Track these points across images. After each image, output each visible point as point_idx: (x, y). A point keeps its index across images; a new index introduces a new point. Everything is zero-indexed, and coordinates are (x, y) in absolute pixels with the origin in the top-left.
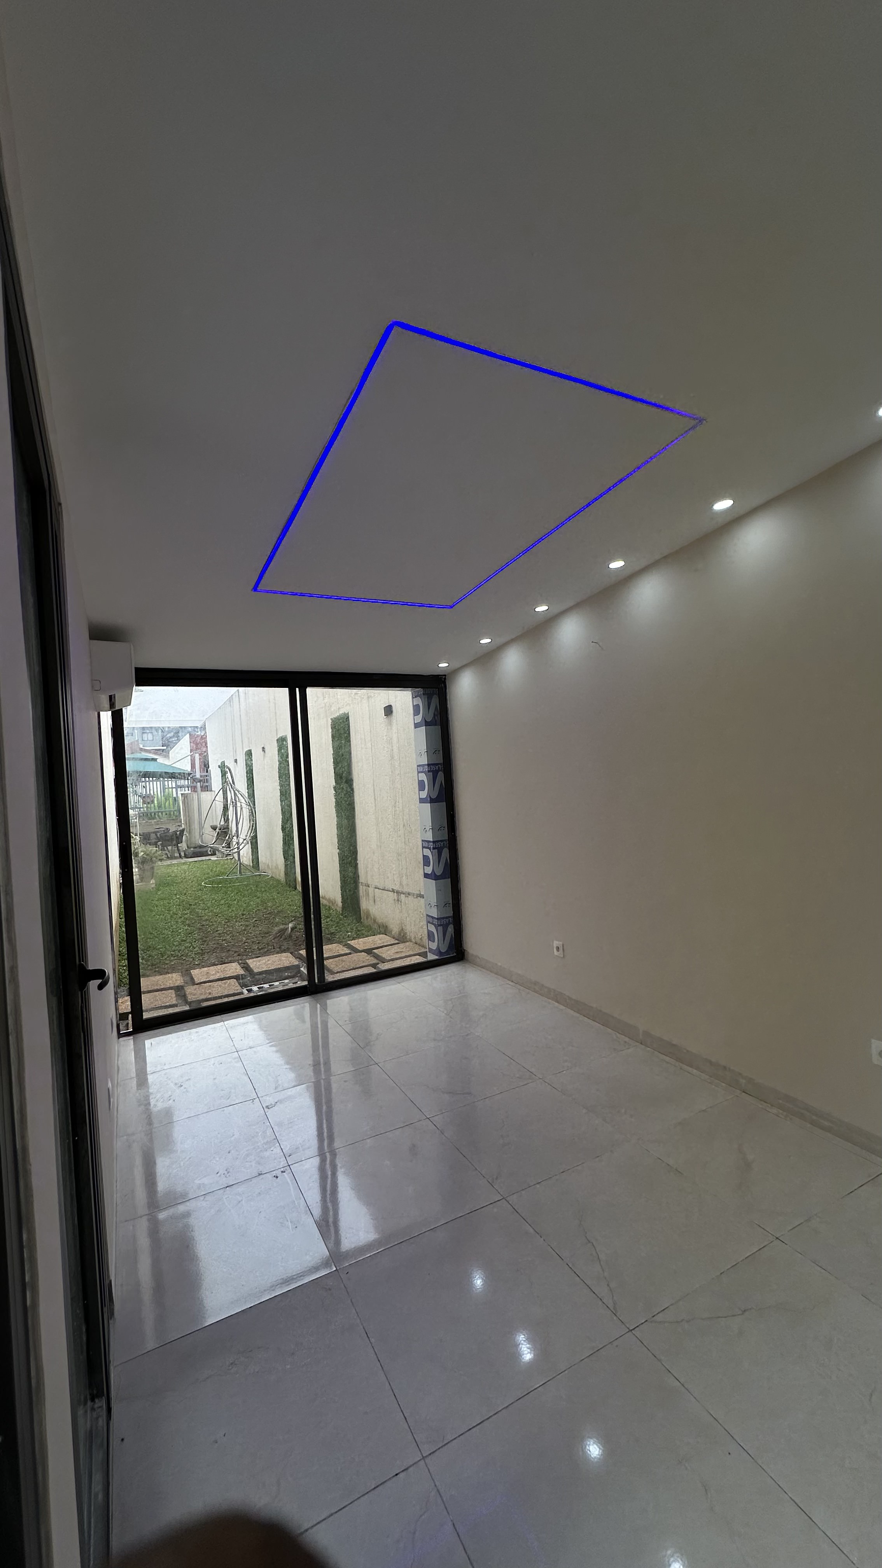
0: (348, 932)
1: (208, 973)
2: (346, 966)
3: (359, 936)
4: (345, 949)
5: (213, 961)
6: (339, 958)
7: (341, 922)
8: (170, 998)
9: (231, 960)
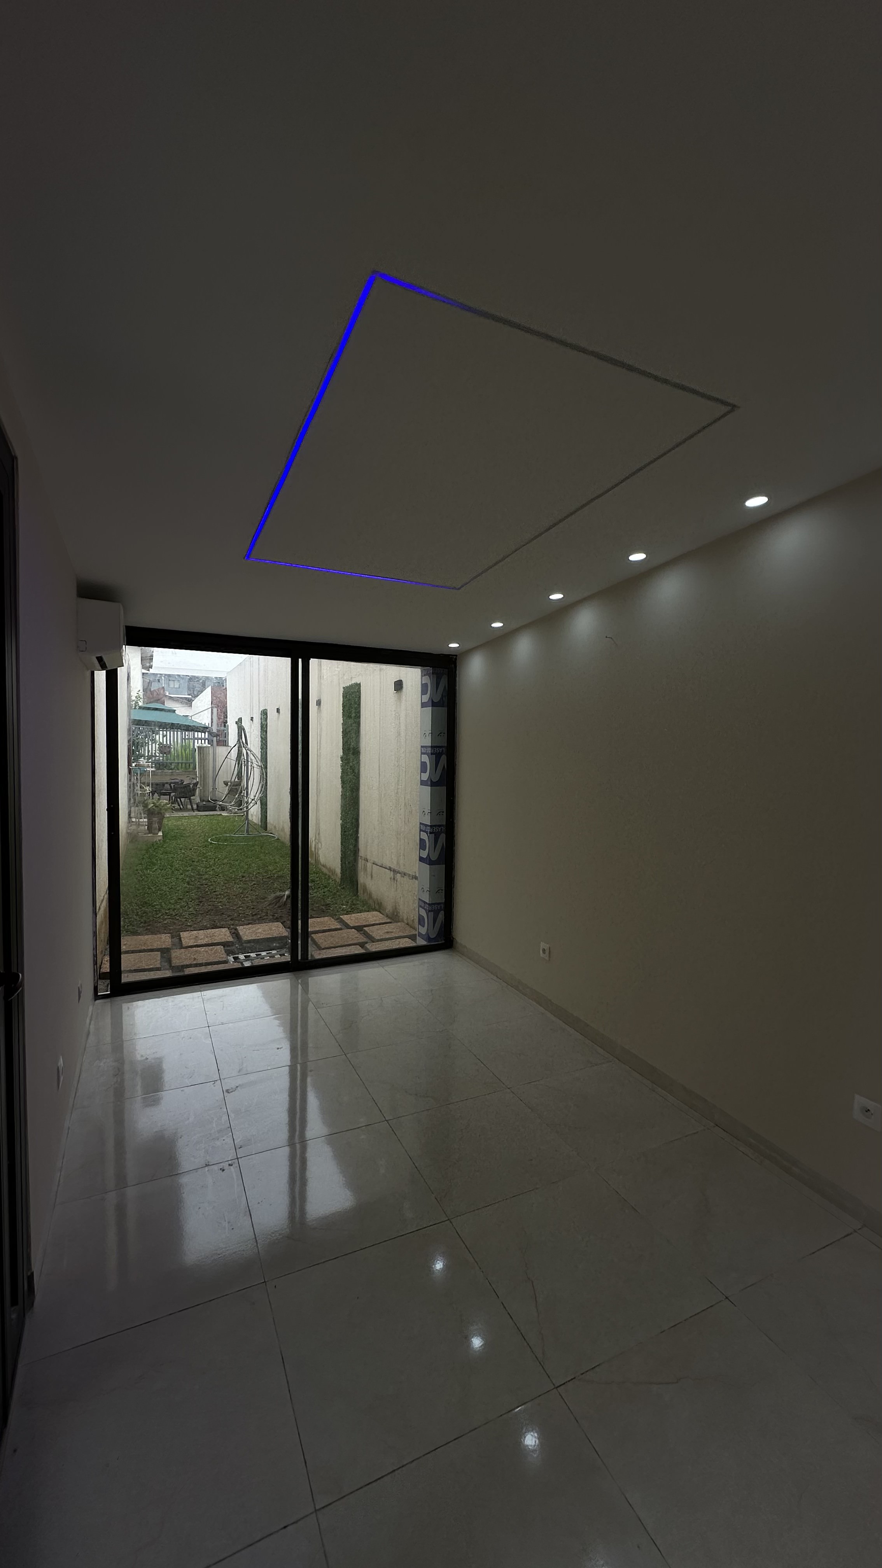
0: (342, 905)
1: (197, 937)
2: (335, 943)
3: (353, 910)
4: (337, 923)
5: (205, 924)
6: (328, 933)
7: (338, 893)
8: (155, 959)
9: (223, 925)
